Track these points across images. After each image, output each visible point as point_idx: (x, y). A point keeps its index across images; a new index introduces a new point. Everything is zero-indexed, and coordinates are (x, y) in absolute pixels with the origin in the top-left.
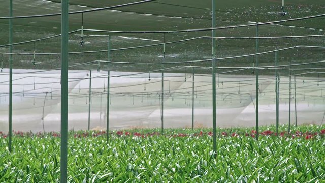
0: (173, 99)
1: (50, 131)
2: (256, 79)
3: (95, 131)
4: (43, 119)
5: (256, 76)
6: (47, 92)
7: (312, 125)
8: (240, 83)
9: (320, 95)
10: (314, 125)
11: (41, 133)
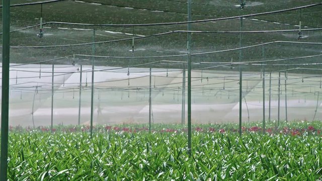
0: (163, 95)
1: (39, 126)
2: (239, 75)
3: (84, 126)
4: (33, 114)
5: (239, 72)
6: (37, 87)
7: (303, 122)
8: (225, 78)
9: (309, 91)
10: (305, 121)
11: (30, 127)
